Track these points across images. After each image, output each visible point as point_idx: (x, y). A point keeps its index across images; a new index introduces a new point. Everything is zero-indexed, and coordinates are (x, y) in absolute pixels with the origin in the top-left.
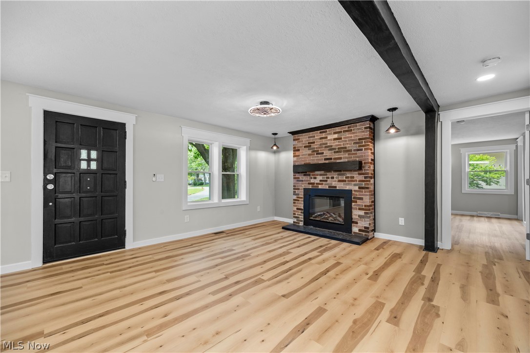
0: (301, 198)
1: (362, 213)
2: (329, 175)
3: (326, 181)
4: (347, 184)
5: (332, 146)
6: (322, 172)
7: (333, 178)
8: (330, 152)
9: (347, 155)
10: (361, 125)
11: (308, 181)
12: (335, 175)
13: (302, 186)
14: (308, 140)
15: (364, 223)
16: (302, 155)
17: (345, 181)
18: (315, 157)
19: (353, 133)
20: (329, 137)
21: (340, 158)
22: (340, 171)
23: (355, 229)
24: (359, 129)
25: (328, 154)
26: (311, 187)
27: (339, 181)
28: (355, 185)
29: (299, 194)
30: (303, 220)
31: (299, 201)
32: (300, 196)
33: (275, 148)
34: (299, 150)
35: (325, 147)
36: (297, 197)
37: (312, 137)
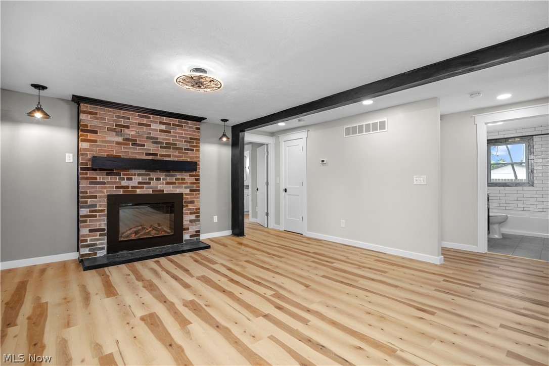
0: (102, 211)
1: (193, 217)
2: (153, 175)
3: (149, 183)
4: (177, 187)
5: (157, 138)
6: (143, 172)
7: (158, 179)
8: (155, 145)
9: (177, 153)
10: (192, 124)
11: (115, 183)
12: (162, 176)
13: (103, 192)
14: (115, 121)
15: (193, 229)
16: (103, 142)
17: (174, 183)
18: (130, 148)
19: (184, 130)
20: (153, 126)
21: (169, 156)
22: (169, 171)
23: (186, 237)
24: (190, 127)
25: (150, 147)
26: (122, 193)
27: (168, 183)
28: (186, 188)
29: (95, 206)
30: (105, 246)
31: (96, 216)
32: (98, 208)
33: (38, 115)
34: (96, 132)
35: (148, 138)
36: (90, 211)
37: (123, 118)
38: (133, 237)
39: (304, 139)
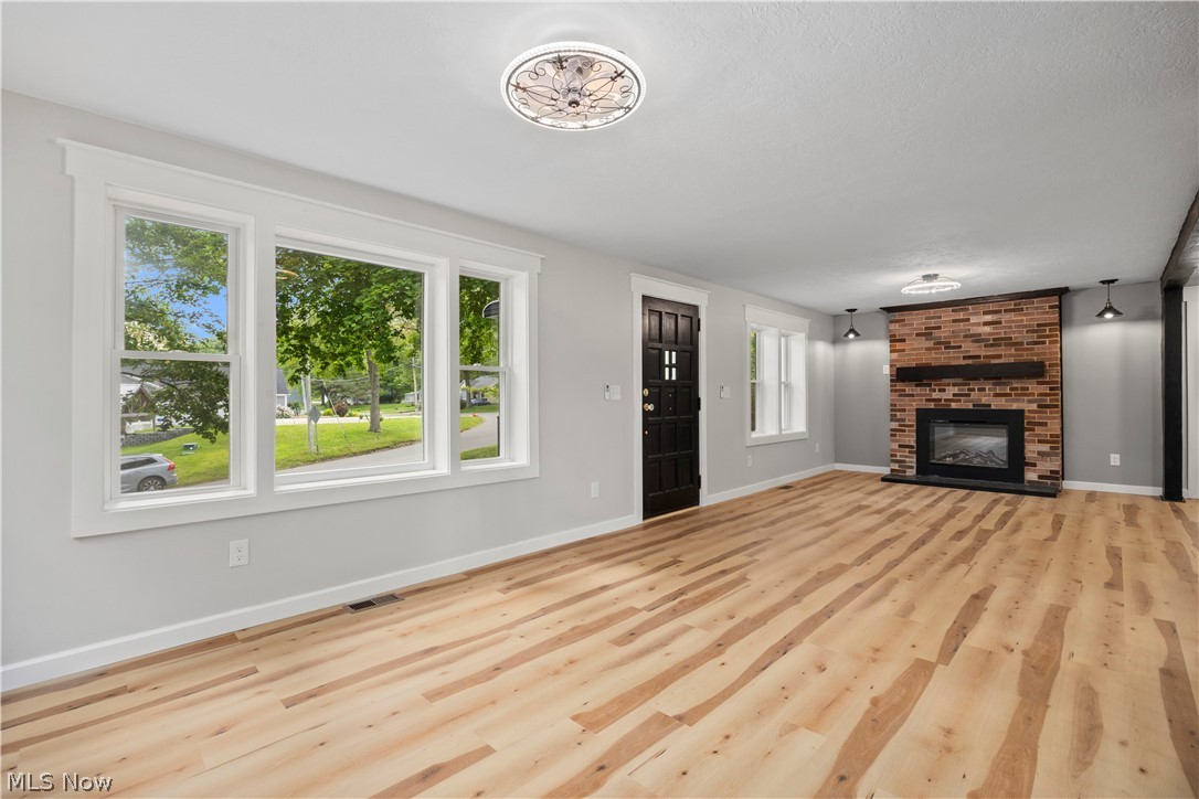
0: (911, 426)
1: (1045, 448)
2: (975, 385)
3: (969, 395)
4: (1013, 401)
5: (980, 335)
6: (960, 381)
7: (982, 390)
8: (977, 344)
9: (1013, 351)
10: (1042, 302)
11: (925, 395)
12: (988, 385)
13: (912, 406)
14: (923, 324)
15: (1044, 467)
16: (912, 350)
17: (1010, 395)
18: (943, 353)
19: (1026, 315)
20: (973, 320)
21: (999, 357)
22: (1000, 378)
23: (1031, 476)
24: (1037, 308)
25: (971, 348)
26: (932, 407)
27: (996, 395)
28: (1030, 402)
29: (904, 420)
30: (915, 465)
31: (904, 431)
32: (907, 423)
33: (852, 336)
34: (904, 340)
35: (965, 336)
36: (900, 425)
37: (933, 318)
38: (949, 460)
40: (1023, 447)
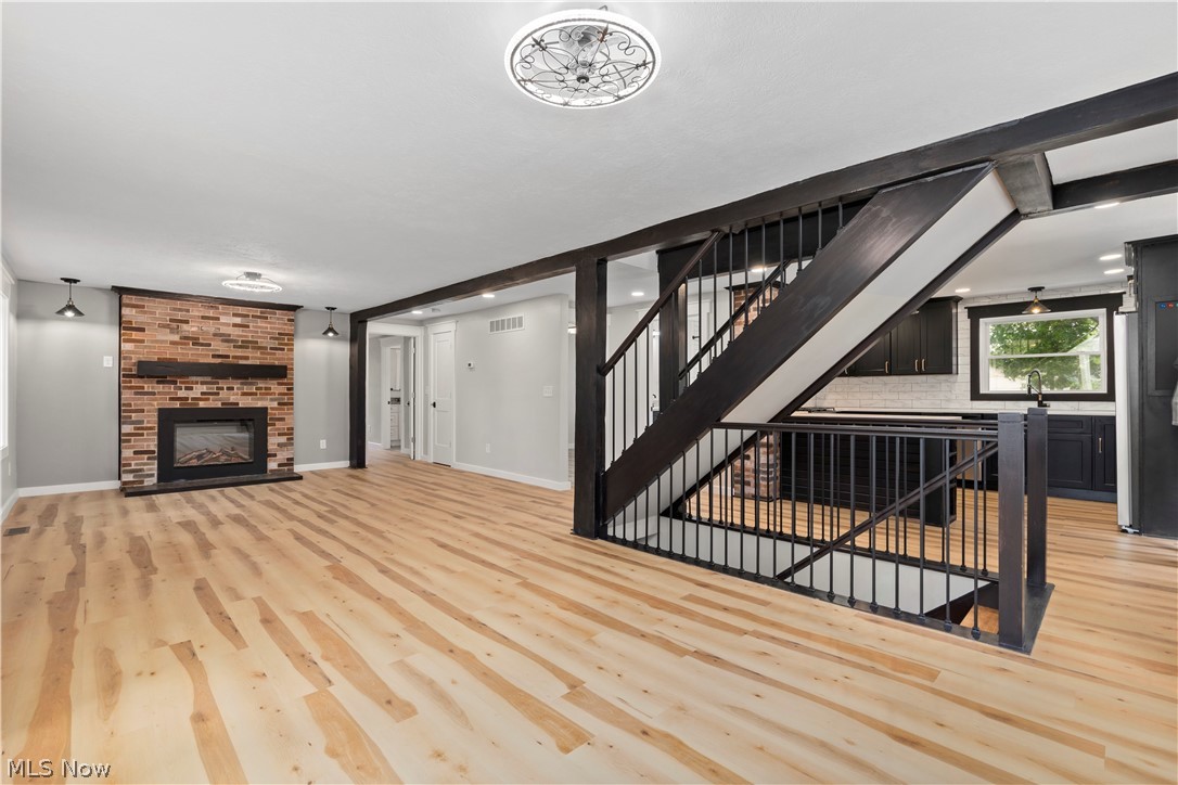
0: (151, 428)
1: (283, 439)
2: (223, 384)
3: (218, 394)
4: (258, 399)
5: (229, 335)
6: (209, 379)
7: (231, 389)
8: (226, 344)
9: (258, 355)
10: (282, 314)
11: (168, 393)
12: (236, 385)
13: (153, 405)
14: (168, 315)
15: (282, 456)
16: (153, 342)
17: (256, 394)
18: (190, 349)
19: (270, 323)
20: (223, 319)
21: (247, 358)
22: (246, 378)
23: (272, 465)
24: (278, 319)
25: (223, 348)
26: (177, 406)
27: (244, 394)
28: (272, 400)
29: (142, 422)
30: (156, 472)
31: (142, 435)
32: (145, 425)
33: (69, 314)
34: (143, 330)
35: (215, 335)
36: (135, 428)
37: (180, 310)
38: (194, 463)
39: (453, 333)
40: (266, 441)
